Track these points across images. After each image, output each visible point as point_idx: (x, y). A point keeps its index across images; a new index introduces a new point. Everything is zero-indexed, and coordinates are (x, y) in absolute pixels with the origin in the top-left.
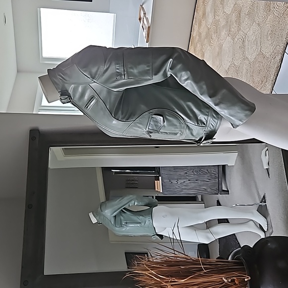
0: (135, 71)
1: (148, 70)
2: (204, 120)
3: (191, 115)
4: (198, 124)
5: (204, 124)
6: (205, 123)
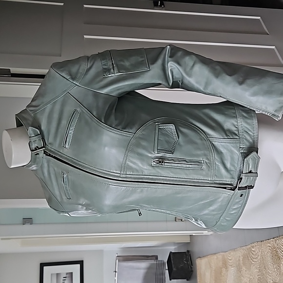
0: (127, 64)
1: (143, 61)
2: (233, 129)
3: (213, 124)
4: (227, 135)
5: (236, 135)
6: (237, 133)
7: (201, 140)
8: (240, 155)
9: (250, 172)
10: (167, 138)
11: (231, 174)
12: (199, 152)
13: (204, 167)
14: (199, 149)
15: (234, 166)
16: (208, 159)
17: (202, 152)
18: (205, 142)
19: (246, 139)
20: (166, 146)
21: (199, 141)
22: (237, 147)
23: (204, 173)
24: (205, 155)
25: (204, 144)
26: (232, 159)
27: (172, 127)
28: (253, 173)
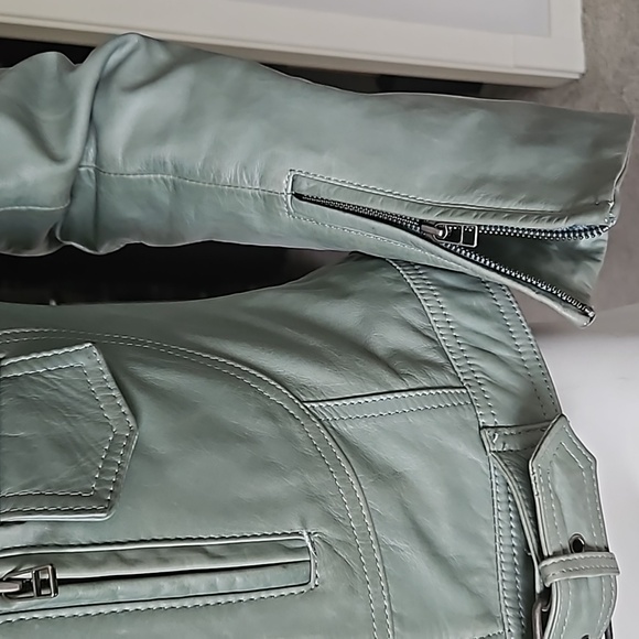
7: (272, 417)
8: (494, 462)
9: (577, 546)
10: (60, 426)
11: (472, 593)
12: (273, 487)
13: (322, 573)
14: (267, 466)
15: (475, 539)
16: (333, 521)
17: (293, 482)
18: (295, 428)
19: (494, 384)
20: (60, 471)
21: (260, 427)
22: (466, 424)
23: (328, 611)
24: (313, 498)
25: (290, 439)
26: (458, 495)
27: (87, 360)
28: (590, 549)
